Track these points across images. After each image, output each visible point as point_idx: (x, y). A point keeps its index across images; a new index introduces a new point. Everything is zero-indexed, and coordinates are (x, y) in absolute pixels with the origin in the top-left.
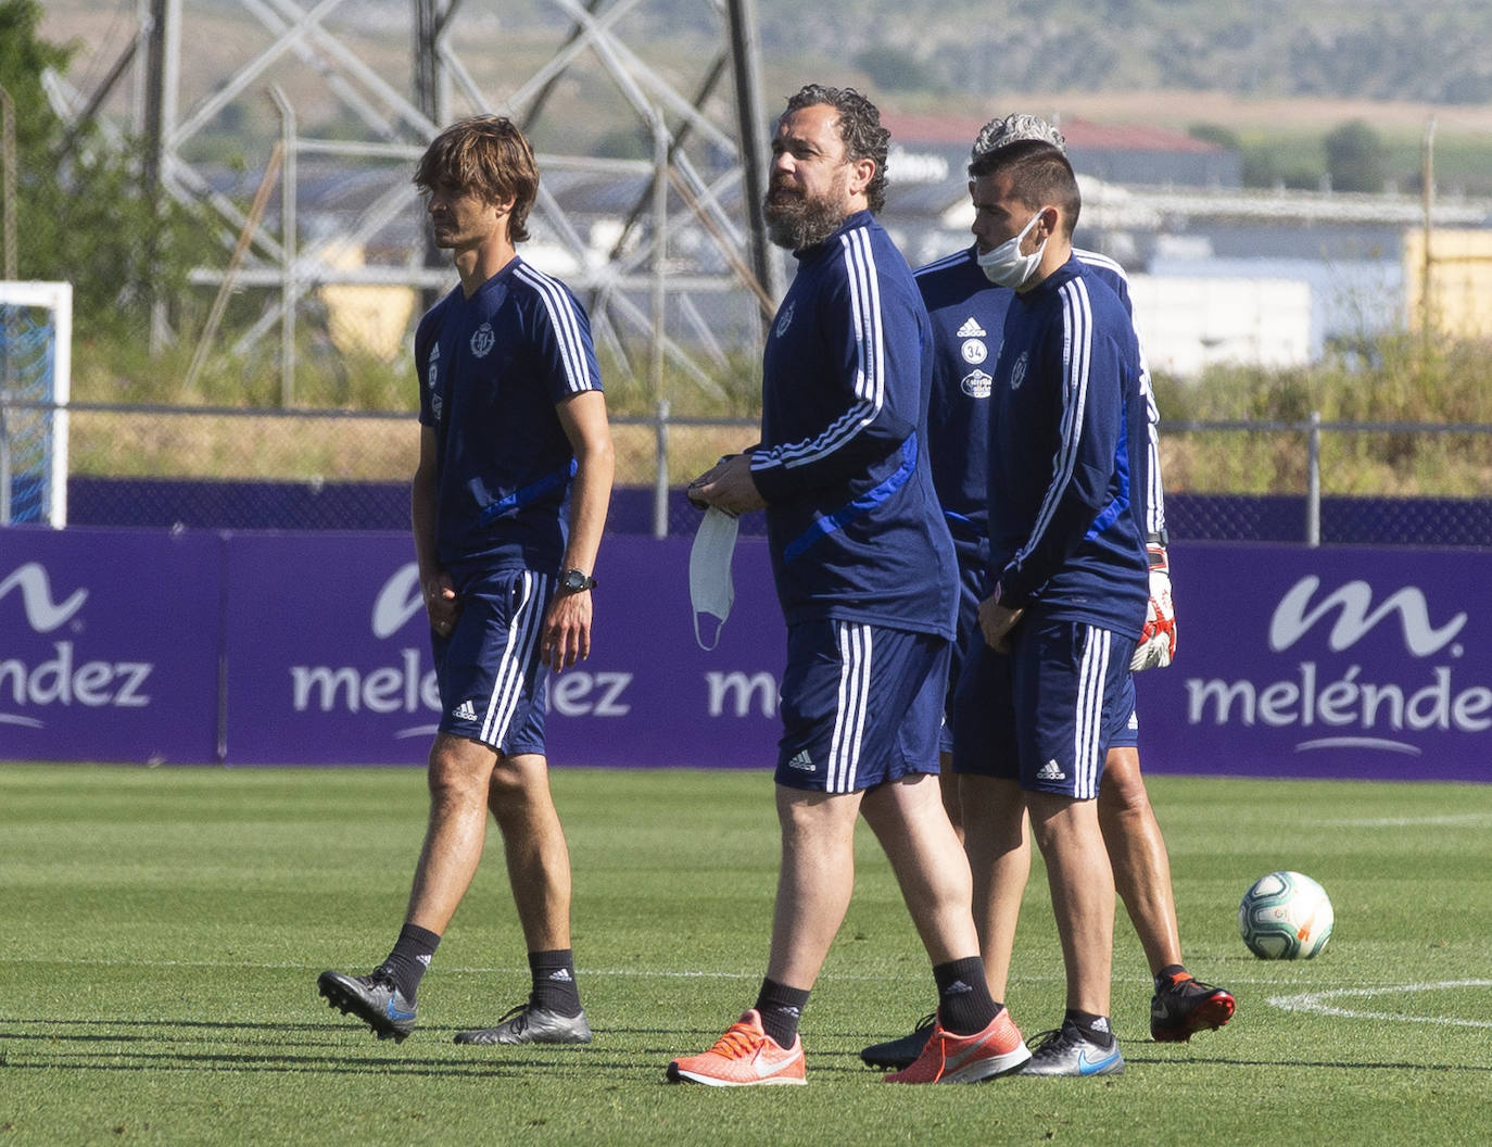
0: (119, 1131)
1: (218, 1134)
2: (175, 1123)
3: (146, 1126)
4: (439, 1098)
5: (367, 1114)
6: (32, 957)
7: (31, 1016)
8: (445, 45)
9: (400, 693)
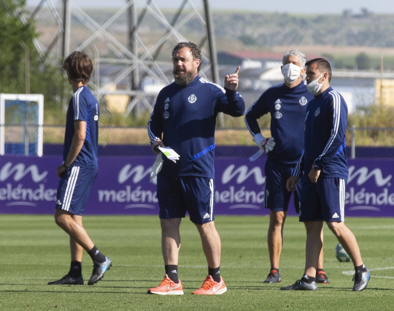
0: (56, 307)
1: (81, 307)
2: (70, 305)
3: (63, 306)
4: (136, 298)
5: (118, 302)
6: (35, 263)
7: (34, 278)
8: (136, 34)
9: (125, 197)
